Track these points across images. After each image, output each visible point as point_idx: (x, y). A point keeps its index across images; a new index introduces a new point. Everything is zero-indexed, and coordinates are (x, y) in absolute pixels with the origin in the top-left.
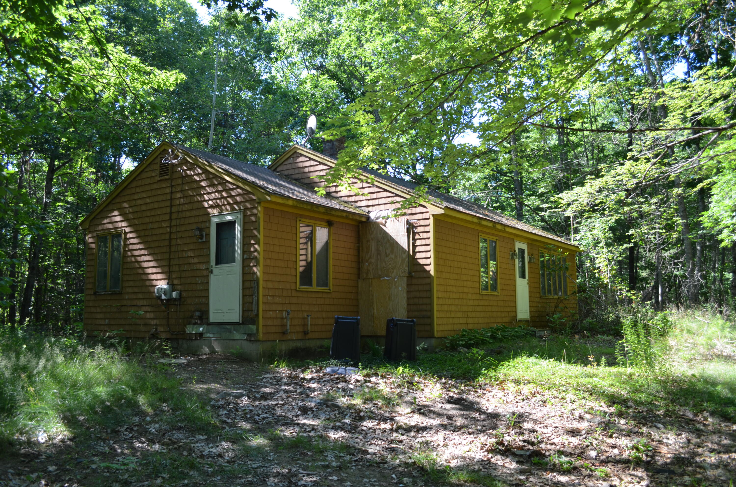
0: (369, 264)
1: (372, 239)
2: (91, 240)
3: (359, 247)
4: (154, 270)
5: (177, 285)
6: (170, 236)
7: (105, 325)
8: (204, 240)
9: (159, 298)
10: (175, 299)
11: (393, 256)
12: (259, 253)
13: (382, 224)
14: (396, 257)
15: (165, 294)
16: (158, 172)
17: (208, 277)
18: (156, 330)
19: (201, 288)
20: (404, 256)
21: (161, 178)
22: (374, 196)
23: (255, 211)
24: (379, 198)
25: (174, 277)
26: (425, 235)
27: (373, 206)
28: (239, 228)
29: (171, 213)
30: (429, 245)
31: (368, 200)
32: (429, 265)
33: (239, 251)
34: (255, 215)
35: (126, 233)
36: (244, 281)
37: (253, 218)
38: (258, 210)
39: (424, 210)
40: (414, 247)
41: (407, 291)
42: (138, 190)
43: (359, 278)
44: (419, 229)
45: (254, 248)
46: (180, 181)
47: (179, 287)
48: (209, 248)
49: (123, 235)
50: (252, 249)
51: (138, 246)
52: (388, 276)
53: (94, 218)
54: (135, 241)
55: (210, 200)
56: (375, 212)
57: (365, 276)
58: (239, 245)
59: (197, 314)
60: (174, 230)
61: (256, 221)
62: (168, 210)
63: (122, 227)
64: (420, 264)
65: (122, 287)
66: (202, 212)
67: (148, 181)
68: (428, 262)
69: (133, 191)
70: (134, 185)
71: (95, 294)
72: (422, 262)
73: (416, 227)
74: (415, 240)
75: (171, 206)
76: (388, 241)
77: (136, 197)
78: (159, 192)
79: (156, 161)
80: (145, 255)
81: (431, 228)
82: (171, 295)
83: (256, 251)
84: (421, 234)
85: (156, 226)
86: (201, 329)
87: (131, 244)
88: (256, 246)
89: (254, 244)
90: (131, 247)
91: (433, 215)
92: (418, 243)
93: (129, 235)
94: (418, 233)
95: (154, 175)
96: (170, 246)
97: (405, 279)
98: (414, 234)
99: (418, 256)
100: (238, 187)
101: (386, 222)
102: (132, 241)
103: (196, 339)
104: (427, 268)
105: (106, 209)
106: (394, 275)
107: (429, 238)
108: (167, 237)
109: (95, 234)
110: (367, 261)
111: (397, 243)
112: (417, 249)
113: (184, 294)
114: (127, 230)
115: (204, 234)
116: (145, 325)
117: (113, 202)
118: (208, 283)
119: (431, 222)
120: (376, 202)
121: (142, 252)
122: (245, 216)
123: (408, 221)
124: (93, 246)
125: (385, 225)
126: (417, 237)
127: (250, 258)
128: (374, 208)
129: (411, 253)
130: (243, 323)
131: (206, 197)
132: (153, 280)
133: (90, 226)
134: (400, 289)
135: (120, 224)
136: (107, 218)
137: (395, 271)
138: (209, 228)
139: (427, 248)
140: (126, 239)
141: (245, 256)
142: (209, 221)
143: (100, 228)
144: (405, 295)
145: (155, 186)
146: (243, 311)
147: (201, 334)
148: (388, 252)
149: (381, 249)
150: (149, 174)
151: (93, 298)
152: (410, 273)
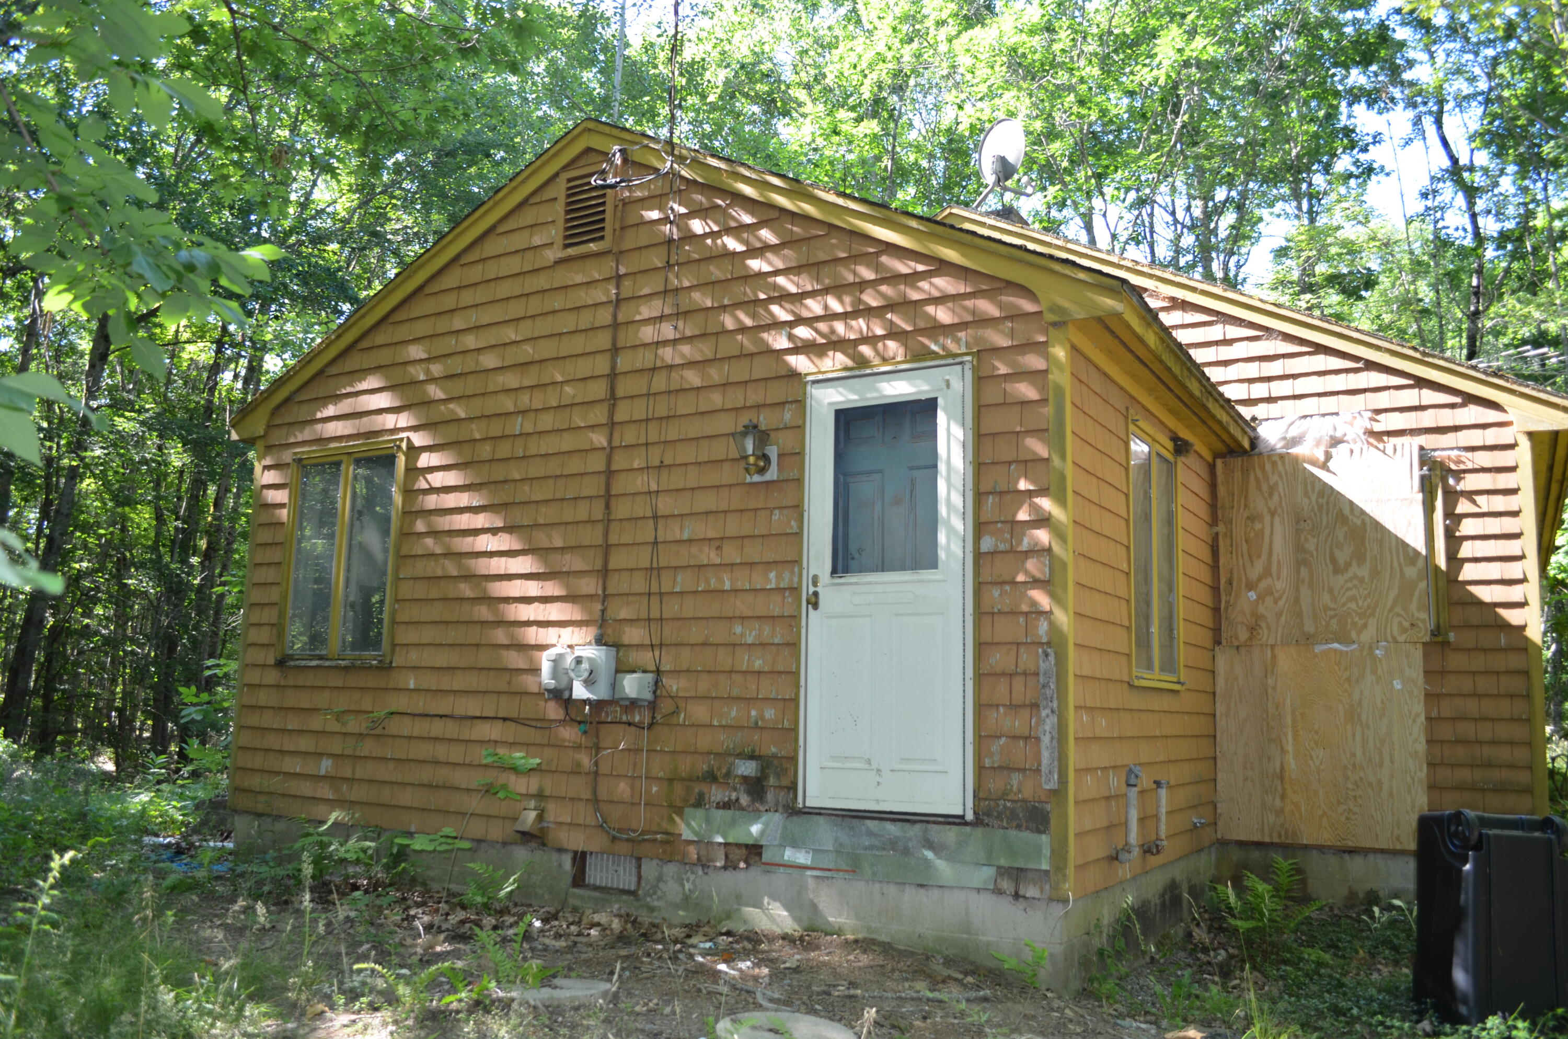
0: (1260, 598)
1: (1273, 514)
2: (270, 477)
3: (1216, 537)
4: (533, 588)
5: (639, 646)
6: (609, 462)
7: (317, 778)
8: (772, 474)
9: (561, 695)
10: (633, 704)
11: (1364, 572)
12: (1059, 533)
13: (1314, 463)
14: (1375, 573)
15: (589, 682)
16: (556, 233)
17: (793, 621)
18: (540, 817)
19: (758, 664)
20: (1411, 572)
21: (571, 251)
22: (1275, 368)
23: (1034, 362)
24: (1294, 376)
25: (624, 614)
26: (1499, 503)
27: (1270, 400)
28: (958, 432)
29: (613, 376)
30: (1517, 536)
31: (1251, 381)
32: (1522, 605)
33: (958, 524)
34: (1038, 377)
35: (414, 451)
36: (981, 647)
37: (1027, 391)
38: (1047, 356)
39: (1491, 416)
40: (1453, 541)
41: (1428, 695)
42: (467, 297)
43: (1218, 642)
44: (1470, 483)
45: (1036, 508)
46: (656, 259)
47: (647, 658)
48: (798, 509)
49: (401, 461)
50: (1023, 515)
51: (464, 499)
52: (1347, 641)
53: (287, 401)
54: (451, 478)
55: (800, 321)
56: (1282, 424)
57: (1243, 635)
58: (957, 500)
59: (747, 768)
60: (630, 436)
61: (1044, 401)
62: (602, 365)
63: (396, 430)
64: (1480, 603)
65: (394, 646)
66: (761, 369)
67: (514, 265)
68: (1514, 594)
69: (449, 302)
70: (451, 280)
71: (281, 663)
72: (1486, 594)
73: (1459, 475)
74: (1453, 518)
75: (615, 350)
76: (1341, 518)
77: (458, 323)
78: (558, 302)
79: (548, 194)
80: (494, 531)
81: (1524, 478)
82: (614, 685)
83: (1043, 521)
84: (1480, 499)
85: (547, 421)
86: (755, 829)
87: (432, 490)
88: (1046, 503)
89: (1030, 494)
90: (432, 501)
91: (1531, 435)
92: (1468, 527)
93: (425, 460)
94: (1470, 495)
95: (537, 240)
96: (608, 498)
97: (1418, 654)
98: (1452, 496)
99: (1468, 572)
100: (942, 267)
101: (1328, 457)
102: (437, 479)
103: (730, 865)
104: (1513, 617)
105: (334, 370)
106: (1367, 636)
107: (1515, 514)
108: (596, 463)
109: (287, 456)
110: (1251, 587)
111: (1377, 526)
112: (1467, 550)
113: (672, 684)
114: (418, 439)
115: (773, 452)
116: (489, 791)
117: (365, 344)
118: (793, 646)
119: (1524, 455)
120: (1280, 389)
121: (480, 520)
122: (981, 380)
123: (1425, 457)
124: (280, 496)
125: (1324, 466)
126: (1463, 506)
127: (1012, 551)
128: (1273, 409)
129: (1441, 561)
130: (978, 822)
131: (780, 313)
132: (529, 623)
133: (269, 427)
134: (1397, 685)
135: (390, 421)
136: (336, 398)
137: (1372, 623)
138: (799, 428)
139: (1512, 547)
140: (413, 471)
141: (987, 544)
142: (800, 403)
143: (305, 434)
144: (1419, 708)
145: (541, 282)
146: (980, 770)
147: (754, 851)
148: (1342, 556)
149: (1311, 546)
150: (519, 241)
151: (272, 677)
152: (1436, 632)
